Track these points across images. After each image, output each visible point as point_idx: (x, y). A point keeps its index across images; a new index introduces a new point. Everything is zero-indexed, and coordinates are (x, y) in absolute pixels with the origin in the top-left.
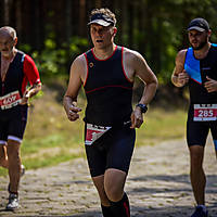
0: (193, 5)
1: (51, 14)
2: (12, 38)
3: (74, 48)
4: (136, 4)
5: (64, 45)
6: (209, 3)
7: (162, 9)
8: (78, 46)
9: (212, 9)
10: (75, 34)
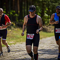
0: (45, 1)
1: (5, 3)
2: (2, 11)
3: (11, 13)
4: (29, 1)
5: (9, 12)
6: (49, 1)
7: (36, 2)
8: (12, 13)
9: (50, 3)
10: (12, 9)
